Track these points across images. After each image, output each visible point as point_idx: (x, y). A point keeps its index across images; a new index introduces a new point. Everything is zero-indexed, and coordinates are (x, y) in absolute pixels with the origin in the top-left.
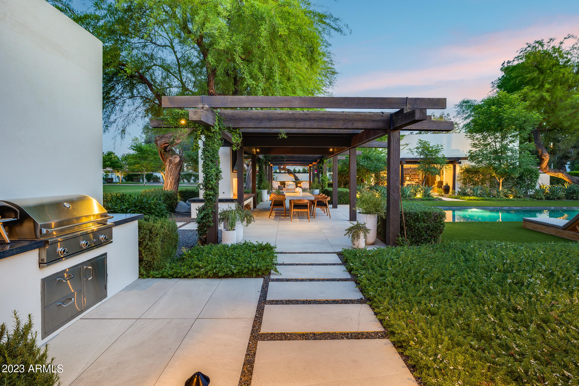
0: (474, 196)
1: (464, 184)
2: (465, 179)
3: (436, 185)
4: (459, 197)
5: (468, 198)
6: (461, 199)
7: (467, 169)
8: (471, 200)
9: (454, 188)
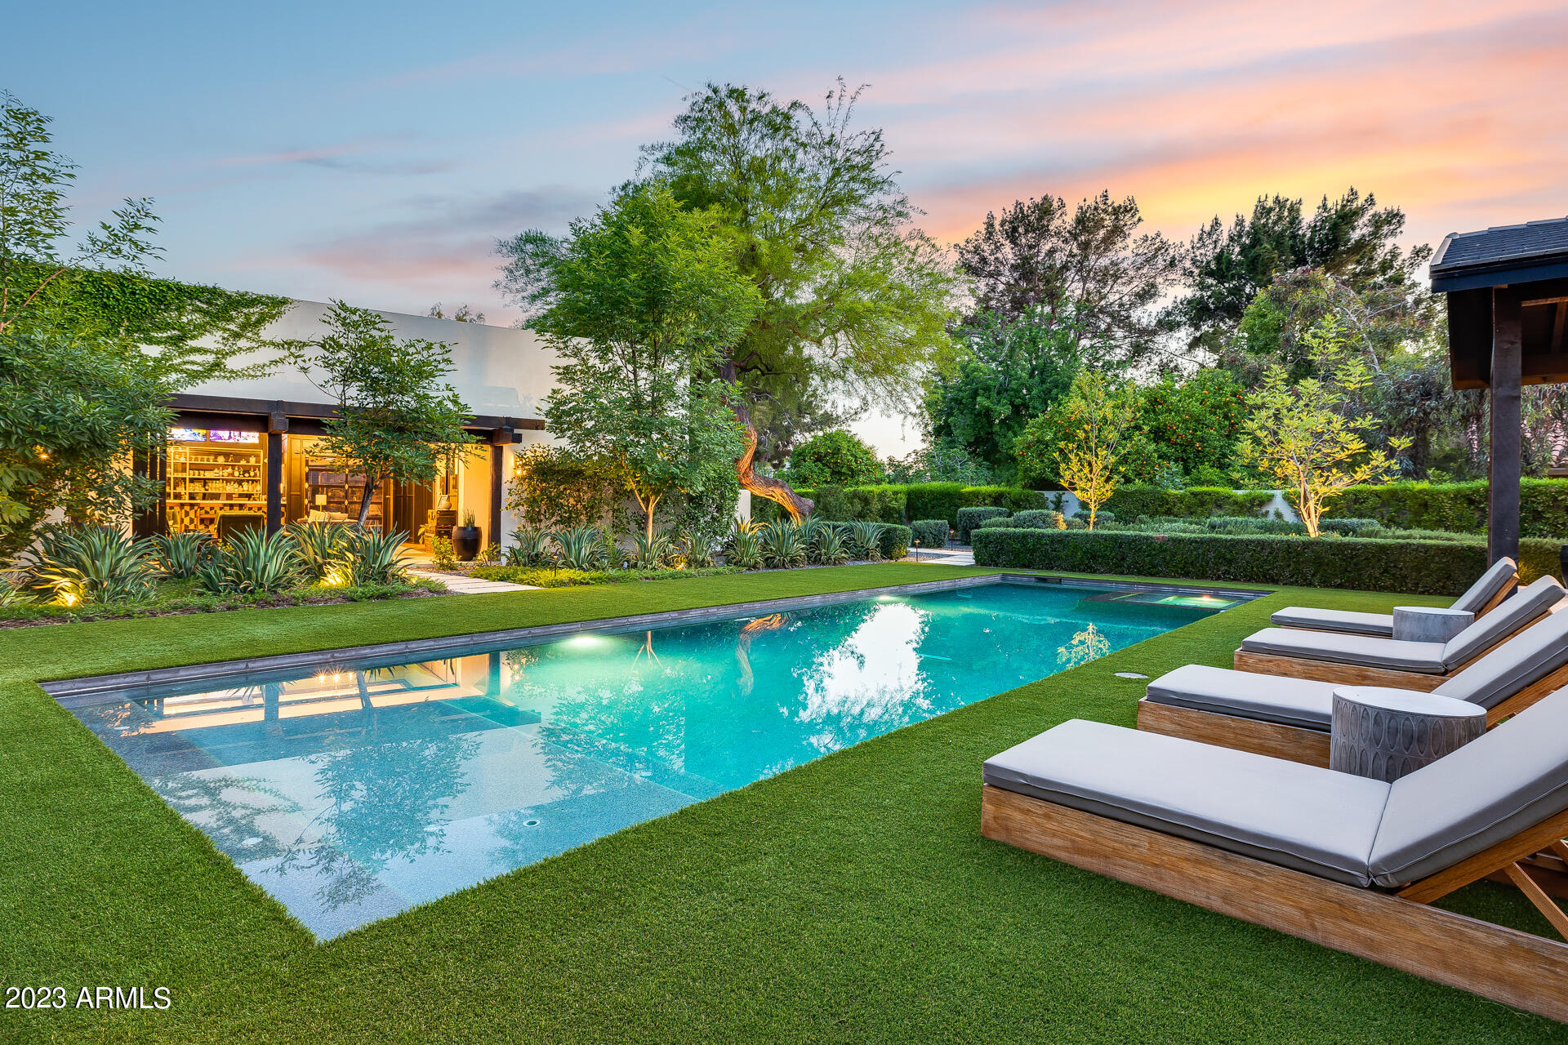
0: (571, 566)
1: (532, 520)
2: (532, 502)
3: (432, 524)
4: (515, 573)
5: (547, 575)
6: (521, 582)
7: (541, 463)
8: (562, 584)
9: (495, 536)
